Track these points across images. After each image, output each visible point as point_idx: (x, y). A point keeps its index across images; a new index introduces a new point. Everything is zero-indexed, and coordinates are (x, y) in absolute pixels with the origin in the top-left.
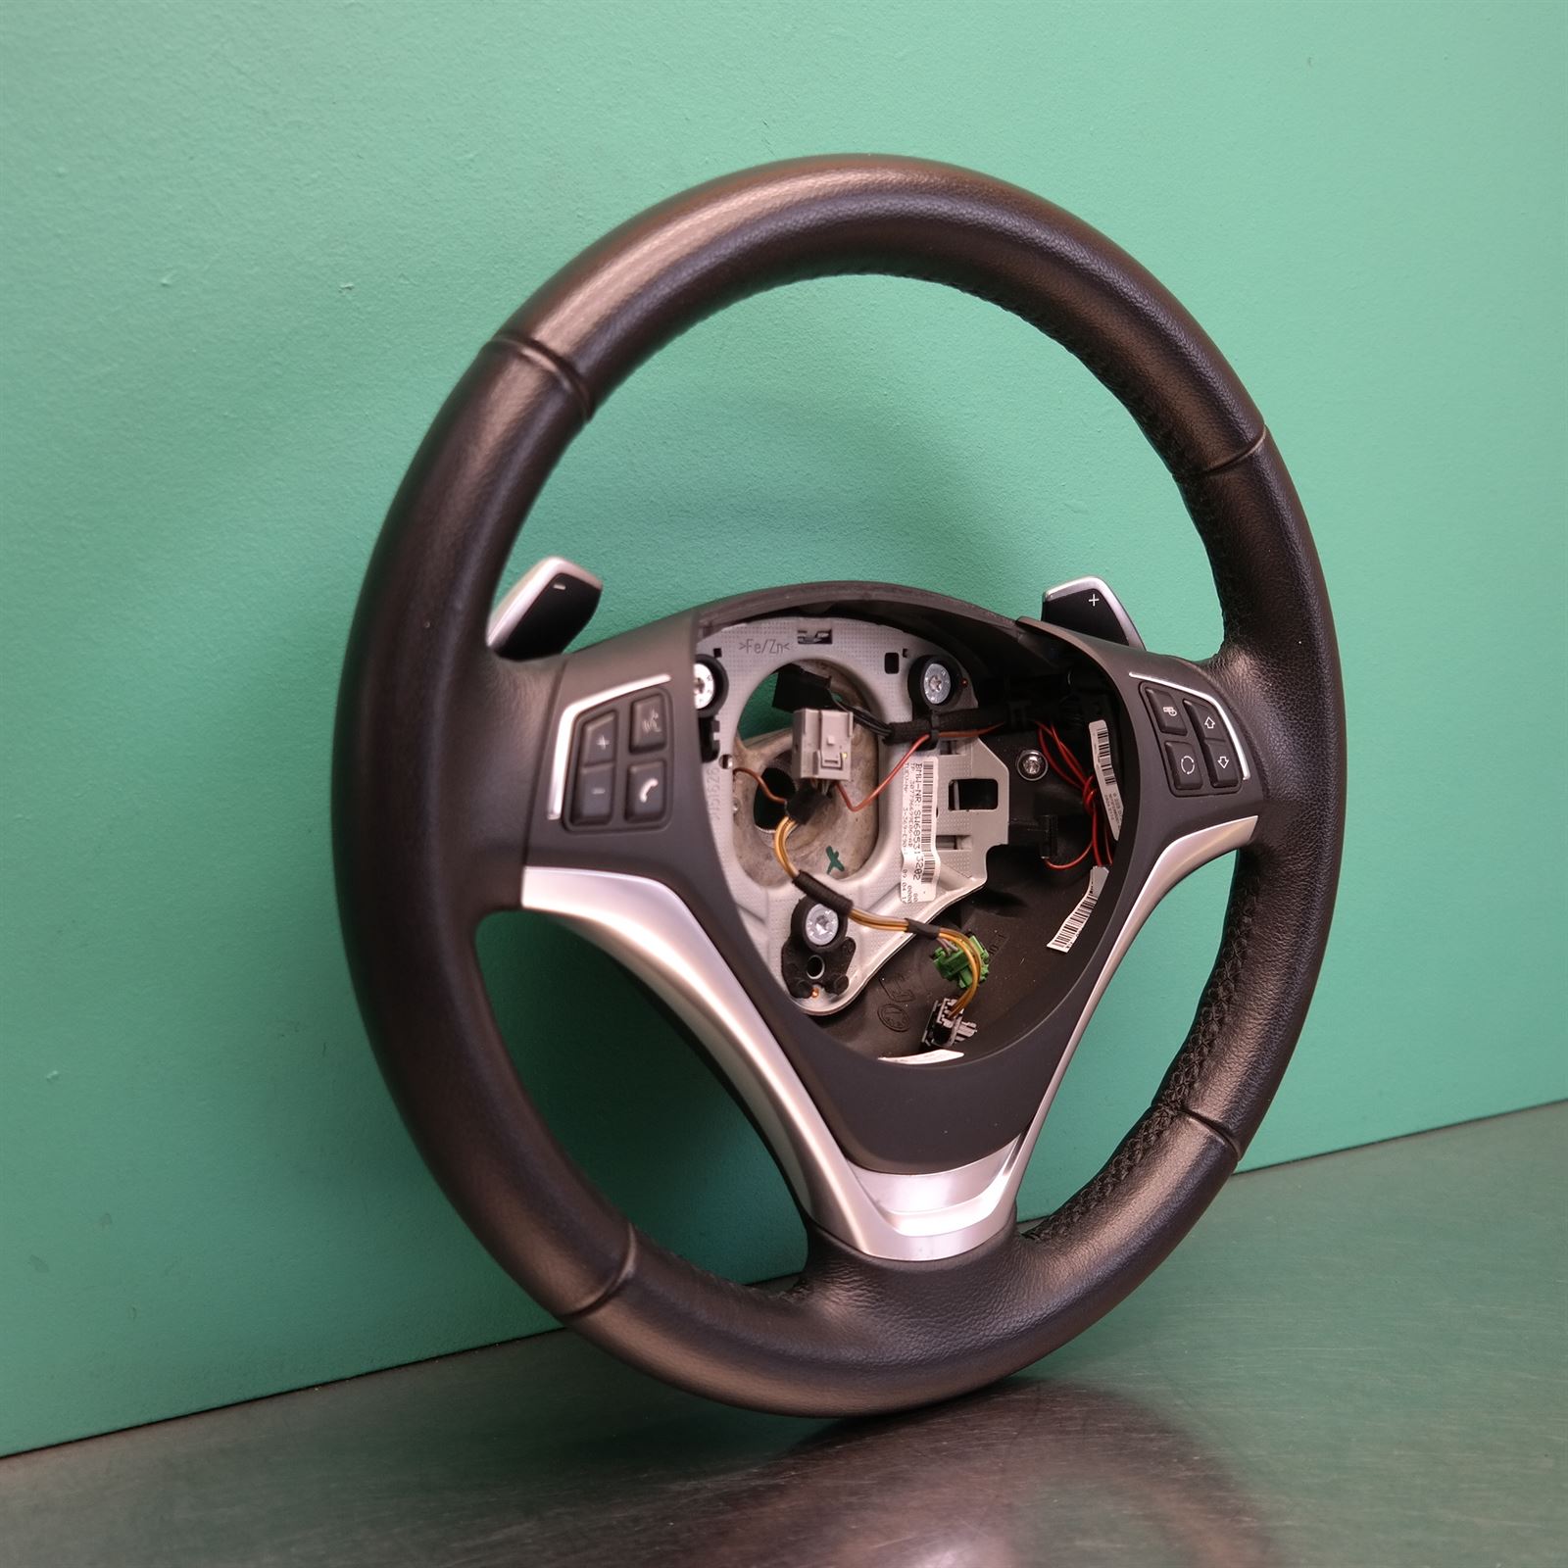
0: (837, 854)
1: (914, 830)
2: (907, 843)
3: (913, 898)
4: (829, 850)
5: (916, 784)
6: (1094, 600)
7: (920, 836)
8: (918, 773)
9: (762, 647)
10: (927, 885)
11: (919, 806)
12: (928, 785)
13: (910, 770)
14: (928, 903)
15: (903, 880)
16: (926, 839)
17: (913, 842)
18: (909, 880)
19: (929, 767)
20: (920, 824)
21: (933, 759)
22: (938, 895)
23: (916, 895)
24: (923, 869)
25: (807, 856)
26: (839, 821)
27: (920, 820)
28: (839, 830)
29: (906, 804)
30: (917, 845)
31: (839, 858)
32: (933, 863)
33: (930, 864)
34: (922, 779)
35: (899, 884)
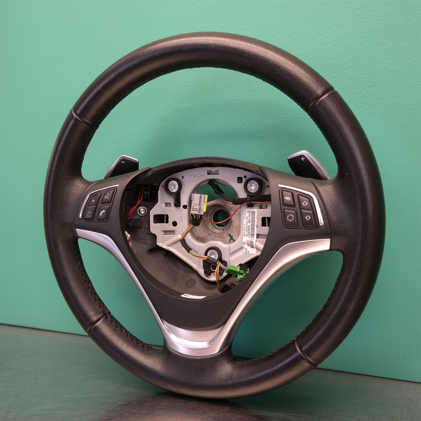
0: (232, 236)
1: (248, 231)
2: (245, 235)
3: (247, 252)
4: (229, 235)
5: (249, 218)
6: (303, 159)
7: (250, 233)
8: (249, 214)
9: (196, 176)
10: (252, 249)
11: (250, 224)
12: (253, 218)
13: (246, 213)
14: (253, 254)
15: (244, 246)
16: (253, 235)
17: (247, 235)
18: (246, 246)
19: (254, 212)
20: (250, 230)
21: (256, 210)
22: (257, 253)
23: (248, 251)
24: (249, 243)
25: (222, 236)
26: (231, 227)
27: (250, 228)
28: (232, 229)
29: (245, 223)
30: (249, 236)
31: (233, 238)
32: (253, 242)
33: (252, 242)
34: (251, 216)
35: (243, 247)
